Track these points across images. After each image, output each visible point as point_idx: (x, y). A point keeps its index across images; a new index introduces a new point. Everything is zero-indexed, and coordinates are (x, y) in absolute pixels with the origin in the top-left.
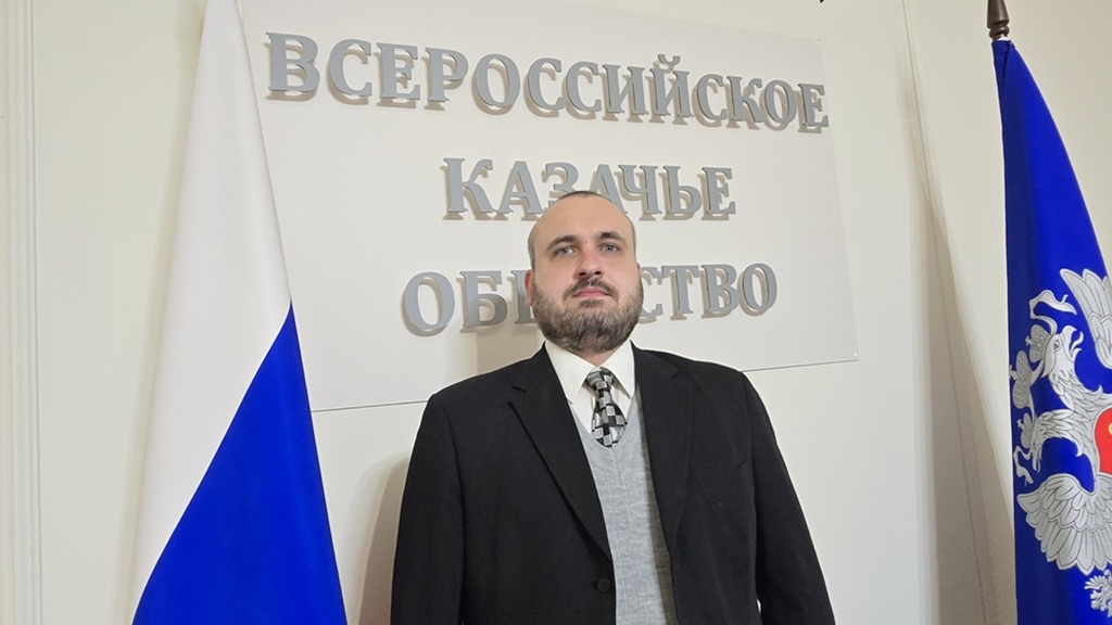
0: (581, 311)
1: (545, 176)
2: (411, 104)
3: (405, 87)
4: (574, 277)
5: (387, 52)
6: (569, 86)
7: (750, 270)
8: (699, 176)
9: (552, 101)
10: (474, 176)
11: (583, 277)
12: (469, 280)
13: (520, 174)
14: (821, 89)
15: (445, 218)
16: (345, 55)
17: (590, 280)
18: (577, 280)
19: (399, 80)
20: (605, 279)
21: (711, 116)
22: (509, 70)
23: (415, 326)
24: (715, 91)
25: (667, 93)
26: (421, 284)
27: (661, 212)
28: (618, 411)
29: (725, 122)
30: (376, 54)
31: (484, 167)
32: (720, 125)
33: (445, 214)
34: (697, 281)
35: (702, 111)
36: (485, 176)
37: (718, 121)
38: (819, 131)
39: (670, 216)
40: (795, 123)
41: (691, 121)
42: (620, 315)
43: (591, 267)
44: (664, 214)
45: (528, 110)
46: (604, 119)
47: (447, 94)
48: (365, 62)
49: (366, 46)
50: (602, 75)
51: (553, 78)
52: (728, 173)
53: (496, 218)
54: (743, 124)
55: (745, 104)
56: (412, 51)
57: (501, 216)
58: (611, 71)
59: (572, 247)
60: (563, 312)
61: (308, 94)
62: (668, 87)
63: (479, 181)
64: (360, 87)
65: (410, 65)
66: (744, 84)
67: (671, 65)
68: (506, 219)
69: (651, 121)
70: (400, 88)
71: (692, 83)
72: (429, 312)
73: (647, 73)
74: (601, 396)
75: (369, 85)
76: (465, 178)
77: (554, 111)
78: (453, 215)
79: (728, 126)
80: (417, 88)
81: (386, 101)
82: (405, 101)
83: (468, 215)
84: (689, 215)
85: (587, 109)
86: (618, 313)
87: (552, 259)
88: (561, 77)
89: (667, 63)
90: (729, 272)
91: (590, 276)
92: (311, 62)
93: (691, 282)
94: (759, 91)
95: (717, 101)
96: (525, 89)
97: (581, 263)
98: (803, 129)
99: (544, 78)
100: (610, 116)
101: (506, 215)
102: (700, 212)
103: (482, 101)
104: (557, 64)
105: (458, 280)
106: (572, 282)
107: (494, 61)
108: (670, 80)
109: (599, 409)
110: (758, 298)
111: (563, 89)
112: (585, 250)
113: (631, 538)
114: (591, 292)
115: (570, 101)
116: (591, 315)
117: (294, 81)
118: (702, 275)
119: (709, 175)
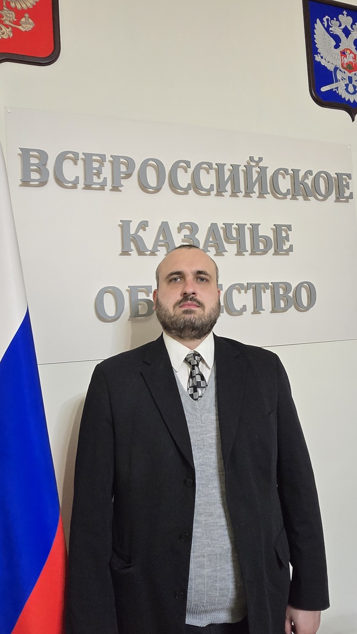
0: (183, 316)
1: (180, 230)
2: (102, 188)
3: (99, 178)
4: (181, 295)
5: (88, 158)
6: (195, 176)
7: (301, 285)
8: (272, 229)
9: (185, 186)
10: (137, 231)
11: (185, 296)
12: (133, 290)
13: (164, 229)
14: (349, 176)
15: (121, 255)
16: (64, 160)
17: (189, 297)
18: (182, 297)
19: (95, 174)
20: (198, 297)
21: (281, 193)
22: (159, 167)
23: (102, 316)
24: (284, 178)
25: (254, 179)
26: (106, 292)
27: (248, 251)
28: (203, 378)
29: (289, 197)
30: (82, 159)
31: (143, 225)
32: (286, 198)
33: (120, 252)
34: (268, 292)
35: (276, 190)
36: (144, 230)
37: (285, 196)
38: (347, 202)
39: (253, 253)
40: (333, 196)
41: (269, 197)
42: (205, 319)
43: (190, 290)
44: (250, 252)
45: (171, 191)
46: (216, 195)
47: (123, 182)
48: (76, 164)
49: (76, 155)
50: (215, 169)
51: (186, 172)
52: (289, 227)
53: (150, 255)
54: (300, 198)
55: (302, 185)
56: (103, 157)
57: (153, 253)
58: (220, 167)
59: (180, 278)
60: (173, 315)
61: (43, 183)
62: (255, 176)
63: (141, 233)
64: (73, 179)
65: (102, 165)
66: (301, 174)
67: (258, 163)
68: (156, 255)
69: (244, 196)
70: (95, 179)
71: (270, 173)
72: (110, 308)
73: (242, 168)
74: (193, 369)
75: (77, 178)
76: (132, 232)
77: (186, 191)
78: (125, 253)
79: (291, 199)
80: (105, 179)
81: (88, 187)
82: (98, 186)
83: (134, 253)
84: (265, 252)
85: (205, 190)
86: (204, 318)
87: (168, 284)
88: (190, 171)
89: (255, 161)
90: (287, 287)
91: (189, 295)
92: (45, 165)
93: (265, 292)
94: (311, 177)
95: (285, 184)
96: (169, 179)
97: (184, 288)
98: (337, 200)
99: (180, 172)
100: (220, 194)
101: (156, 253)
102: (272, 251)
103: (144, 186)
104: (188, 164)
105: (127, 290)
106: (179, 298)
107: (151, 162)
108: (256, 171)
109: (192, 376)
110: (305, 301)
111: (192, 177)
112: (187, 280)
113: (206, 454)
114: (189, 305)
115: (196, 186)
116: (188, 319)
117: (35, 176)
118: (271, 288)
119: (277, 229)
